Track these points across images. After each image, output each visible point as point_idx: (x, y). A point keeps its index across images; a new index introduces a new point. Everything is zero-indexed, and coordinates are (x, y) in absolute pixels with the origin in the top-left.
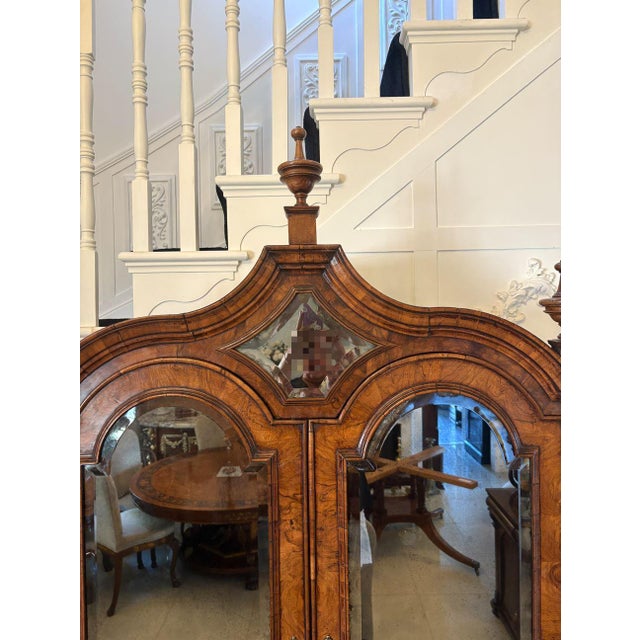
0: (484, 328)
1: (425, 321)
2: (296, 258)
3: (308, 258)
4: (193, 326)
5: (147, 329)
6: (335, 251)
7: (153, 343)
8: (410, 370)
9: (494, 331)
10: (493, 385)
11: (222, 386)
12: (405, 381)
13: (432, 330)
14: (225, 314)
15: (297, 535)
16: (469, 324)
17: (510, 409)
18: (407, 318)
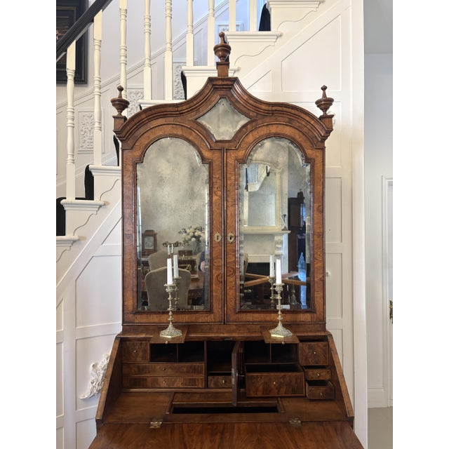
0: (293, 111)
1: (270, 108)
2: (220, 83)
3: (225, 83)
4: (180, 109)
5: (162, 110)
6: (235, 80)
7: (165, 116)
8: (265, 128)
9: (297, 112)
10: (297, 135)
11: (191, 134)
12: (262, 133)
13: (273, 113)
14: (192, 104)
15: (219, 193)
16: (287, 110)
17: (303, 144)
18: (263, 107)
